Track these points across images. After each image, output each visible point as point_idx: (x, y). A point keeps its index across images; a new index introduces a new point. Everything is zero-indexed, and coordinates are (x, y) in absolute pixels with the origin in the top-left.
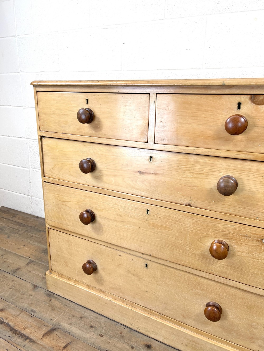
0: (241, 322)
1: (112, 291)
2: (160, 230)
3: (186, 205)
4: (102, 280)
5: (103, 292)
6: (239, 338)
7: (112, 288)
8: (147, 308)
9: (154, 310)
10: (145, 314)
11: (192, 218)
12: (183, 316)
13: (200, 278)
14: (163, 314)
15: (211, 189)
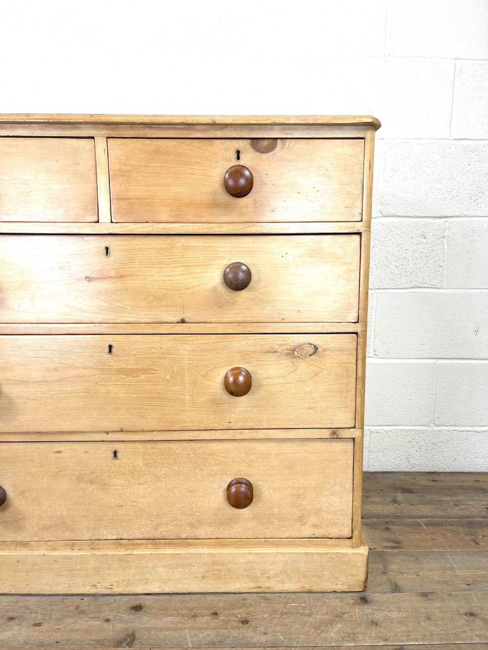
0: (282, 497)
1: (46, 536)
2: (137, 376)
3: (178, 323)
4: (22, 518)
5: (24, 544)
6: (284, 526)
7: (44, 528)
8: (122, 539)
9: (137, 537)
10: (122, 552)
11: (190, 343)
12: (192, 525)
13: (212, 445)
14: (156, 537)
15: (214, 289)
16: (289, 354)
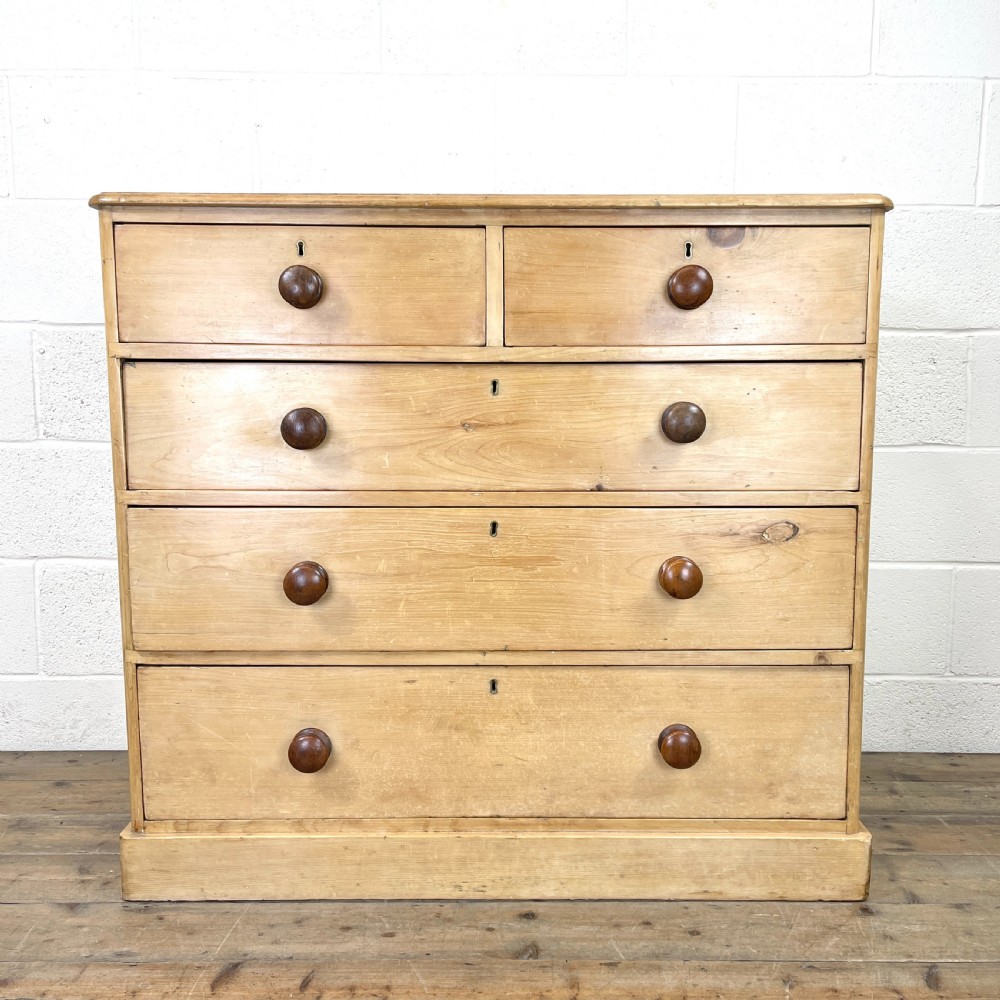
0: (741, 755)
1: (387, 809)
2: (532, 569)
3: (591, 490)
4: (351, 783)
8: (499, 817)
9: (521, 814)
10: (500, 835)
11: (608, 520)
12: (604, 797)
13: (637, 673)
14: (550, 815)
16: (755, 537)
